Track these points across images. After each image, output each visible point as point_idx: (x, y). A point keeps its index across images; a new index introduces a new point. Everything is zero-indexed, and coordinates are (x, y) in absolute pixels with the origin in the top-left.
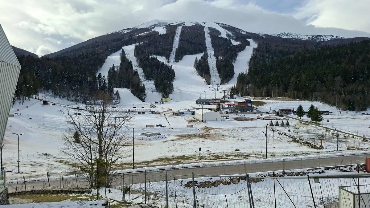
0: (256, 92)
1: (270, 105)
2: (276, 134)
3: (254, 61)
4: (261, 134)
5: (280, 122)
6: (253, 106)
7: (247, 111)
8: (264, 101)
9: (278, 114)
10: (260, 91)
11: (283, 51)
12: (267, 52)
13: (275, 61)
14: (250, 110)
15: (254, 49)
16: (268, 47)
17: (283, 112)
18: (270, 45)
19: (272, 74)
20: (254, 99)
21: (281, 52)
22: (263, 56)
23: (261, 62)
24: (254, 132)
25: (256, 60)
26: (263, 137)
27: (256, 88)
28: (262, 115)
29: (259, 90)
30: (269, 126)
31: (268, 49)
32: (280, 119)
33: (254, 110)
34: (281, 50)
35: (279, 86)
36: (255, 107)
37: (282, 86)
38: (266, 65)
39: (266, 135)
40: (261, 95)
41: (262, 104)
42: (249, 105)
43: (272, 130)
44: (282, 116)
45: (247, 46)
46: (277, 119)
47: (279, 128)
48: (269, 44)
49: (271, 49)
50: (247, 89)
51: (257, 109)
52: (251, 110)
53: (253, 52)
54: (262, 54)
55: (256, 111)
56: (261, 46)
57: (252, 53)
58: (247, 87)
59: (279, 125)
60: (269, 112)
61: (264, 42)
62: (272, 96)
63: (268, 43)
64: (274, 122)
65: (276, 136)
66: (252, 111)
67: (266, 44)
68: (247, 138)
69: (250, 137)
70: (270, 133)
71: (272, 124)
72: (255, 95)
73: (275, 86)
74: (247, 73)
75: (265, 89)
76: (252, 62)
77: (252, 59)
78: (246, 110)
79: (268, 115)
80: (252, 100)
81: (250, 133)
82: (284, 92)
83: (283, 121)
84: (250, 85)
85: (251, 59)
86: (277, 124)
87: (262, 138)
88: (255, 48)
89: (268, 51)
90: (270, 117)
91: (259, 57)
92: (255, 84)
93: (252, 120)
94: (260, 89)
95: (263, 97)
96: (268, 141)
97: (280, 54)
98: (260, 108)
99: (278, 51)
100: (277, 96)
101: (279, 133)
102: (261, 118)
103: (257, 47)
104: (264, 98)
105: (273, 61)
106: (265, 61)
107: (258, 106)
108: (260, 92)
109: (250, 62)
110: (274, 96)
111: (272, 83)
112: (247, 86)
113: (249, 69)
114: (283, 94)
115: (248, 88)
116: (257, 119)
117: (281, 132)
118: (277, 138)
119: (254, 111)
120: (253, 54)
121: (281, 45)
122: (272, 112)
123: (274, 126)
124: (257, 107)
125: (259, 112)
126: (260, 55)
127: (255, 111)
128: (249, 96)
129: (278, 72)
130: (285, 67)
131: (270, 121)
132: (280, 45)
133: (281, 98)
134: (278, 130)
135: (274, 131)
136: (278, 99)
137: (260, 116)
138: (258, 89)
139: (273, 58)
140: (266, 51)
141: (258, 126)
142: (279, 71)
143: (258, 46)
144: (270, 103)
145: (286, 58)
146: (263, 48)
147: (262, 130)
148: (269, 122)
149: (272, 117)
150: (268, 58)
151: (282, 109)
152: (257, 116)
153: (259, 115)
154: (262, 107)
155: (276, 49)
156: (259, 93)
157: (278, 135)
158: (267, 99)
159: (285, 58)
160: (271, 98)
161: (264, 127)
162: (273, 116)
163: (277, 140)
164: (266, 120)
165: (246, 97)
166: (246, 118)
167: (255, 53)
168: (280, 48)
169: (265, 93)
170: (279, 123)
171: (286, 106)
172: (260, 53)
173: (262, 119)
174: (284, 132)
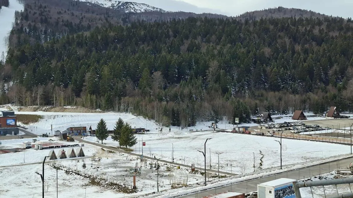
0: (24, 96)
1: (51, 121)
2: (61, 173)
3: (19, 38)
4: (33, 178)
5: (68, 151)
6: (19, 123)
7: (5, 135)
8: (39, 113)
9: (64, 137)
10: (32, 94)
11: (71, 23)
12: (42, 22)
13: (58, 40)
14: (13, 132)
15: (17, 13)
16: (45, 14)
17: (73, 132)
18: (47, 9)
19: (54, 63)
20: (20, 109)
21: (68, 24)
22: (35, 29)
23: (32, 40)
24: (18, 175)
25: (23, 35)
26: (37, 183)
27: (24, 89)
28: (35, 140)
29: (29, 93)
30: (48, 160)
31: (44, 18)
32: (68, 146)
33: (20, 132)
34: (68, 21)
35: (66, 86)
36: (22, 125)
37: (70, 87)
38: (42, 46)
39: (43, 178)
40: (33, 103)
41: (35, 119)
42: (11, 122)
43: (55, 167)
44: (72, 140)
45: (3, 7)
46: (63, 146)
47: (66, 163)
48: (45, 7)
49: (51, 18)
50: (7, 92)
51: (26, 129)
52: (14, 131)
53: (16, 19)
54: (33, 24)
55: (23, 133)
56: (31, 8)
57: (13, 20)
58: (6, 88)
59: (66, 157)
60: (48, 134)
61: (37, 3)
62: (53, 104)
63: (43, 5)
64: (58, 152)
65: (62, 178)
66: (15, 134)
67: (41, 7)
68: (6, 188)
69: (13, 186)
70: (49, 172)
71: (53, 157)
72: (22, 103)
73: (59, 86)
74: (5, 60)
75: (40, 91)
76: (15, 40)
77: (14, 32)
78: (4, 132)
79: (46, 140)
80: (16, 113)
81: (13, 177)
82: (75, 97)
83: (73, 151)
84: (11, 83)
85: (12, 32)
86: (63, 156)
87: (34, 184)
88: (20, 11)
89: (45, 21)
90: (50, 144)
91: (28, 30)
92: (21, 82)
93: (16, 150)
94: (32, 91)
95: (37, 106)
96: (46, 188)
97: (67, 28)
98: (31, 127)
99: (63, 21)
100: (62, 104)
101: (67, 172)
102: (34, 146)
103: (23, 10)
104: (38, 108)
105: (54, 39)
106: (38, 38)
107: (27, 124)
108: (31, 97)
109: (10, 39)
110: (58, 104)
111: (53, 81)
112: (6, 85)
113: (8, 52)
114: (73, 99)
115: (8, 90)
116: (27, 148)
117: (70, 170)
118: (63, 181)
119: (20, 134)
120: (17, 24)
121: (67, 11)
122: (54, 133)
123: (59, 159)
124: (26, 126)
125: (29, 135)
126: (29, 26)
127: (21, 133)
128: (10, 105)
129: (63, 61)
130: (76, 52)
131: (51, 150)
132: (65, 12)
133: (69, 107)
134: (65, 166)
135: (58, 168)
136: (64, 110)
137: (32, 143)
138: (27, 90)
139: (54, 35)
140: (42, 19)
141: (27, 161)
142: (65, 58)
143: (26, 10)
144: (50, 117)
145: (77, 37)
146: (35, 13)
147: (35, 170)
148: (47, 153)
149: (55, 143)
150: (45, 33)
151: (71, 128)
152: (27, 144)
153: (30, 140)
154: (35, 125)
155: (59, 18)
156: (28, 99)
157: (65, 175)
158: (44, 111)
159: (75, 36)
160: (51, 108)
161: (40, 163)
162: (56, 141)
163: (64, 185)
164: (43, 149)
165: (3, 107)
166: (3, 148)
167: (19, 22)
168: (66, 17)
169: (41, 99)
170: (66, 153)
171: (79, 121)
172: (29, 22)
173: (36, 147)
174: (75, 168)
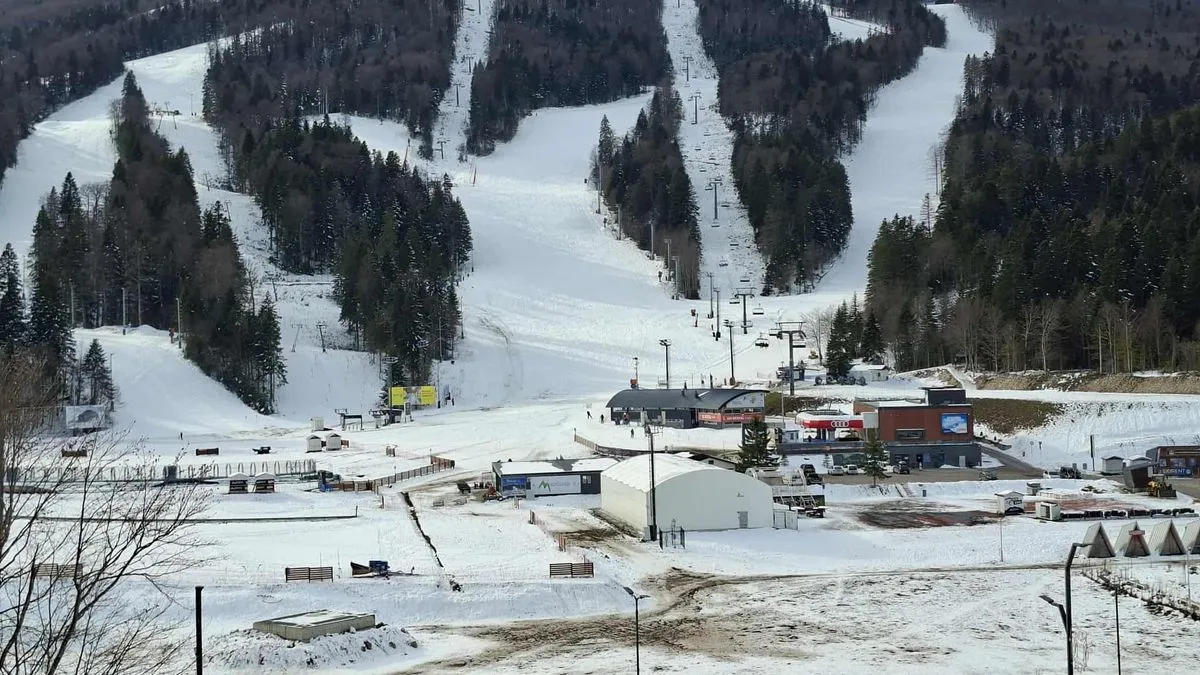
0: (995, 336)
1: (1089, 424)
2: (1132, 609)
3: (977, 146)
4: (1033, 615)
5: (1153, 532)
6: (979, 429)
7: (937, 466)
8: (1047, 395)
9: (1139, 479)
10: (1021, 331)
11: (1160, 75)
12: (1055, 82)
13: (1109, 142)
14: (962, 458)
15: (971, 64)
16: (1064, 54)
17: (1170, 465)
18: (1070, 40)
19: (1096, 221)
20: (982, 383)
21: (1148, 82)
22: (1032, 110)
23: (1022, 147)
24: (983, 603)
25: (990, 133)
26: (1049, 636)
27: (995, 315)
28: (1035, 489)
29: (1010, 327)
30: (1081, 557)
31: (1060, 69)
32: (1153, 513)
33: (985, 457)
34: (1146, 70)
35: (1141, 301)
36: (991, 435)
37: (1157, 302)
38: (1056, 166)
39: (1067, 619)
40: (1028, 360)
41: (1036, 415)
42: (954, 424)
43: (1107, 586)
44: (1168, 493)
45: (928, 51)
46: (1135, 514)
47: (1149, 573)
48: (1066, 32)
49: (1085, 66)
50: (939, 324)
51: (1004, 447)
52: (966, 457)
53: (970, 84)
54: (1023, 94)
55: (995, 463)
56: (1018, 42)
57: (958, 88)
58: (938, 311)
59: (1146, 553)
60: (1080, 467)
61: (1038, 19)
62: (1095, 364)
63: (1060, 26)
64: (1117, 532)
65: (1134, 624)
66: (970, 464)
67: (1050, 33)
68: (946, 641)
69: (967, 636)
70: (1089, 602)
71: (1101, 548)
72: (989, 361)
73: (1116, 299)
74: (933, 223)
75: (1050, 317)
76: (965, 152)
77: (963, 127)
78: (932, 457)
79: (1074, 488)
80: (972, 393)
81: (968, 607)
82: (1174, 340)
83: (1172, 531)
84: (954, 297)
85: (957, 129)
86: (1137, 548)
87: (1038, 638)
88: (980, 56)
89: (1065, 80)
90: (1086, 502)
91: (1006, 117)
92: (986, 291)
93: (974, 519)
94: (1021, 320)
95: (1040, 372)
96: (1078, 655)
97: (1142, 97)
98: (1022, 441)
99: (1128, 72)
100: (1129, 365)
101: (1153, 607)
102: (1031, 507)
103: (991, 52)
104: (1044, 379)
105: (1096, 136)
106: (1042, 140)
107: (1006, 430)
108: (1018, 338)
109: (951, 151)
110: (1113, 362)
111: (1093, 283)
112: (936, 302)
113: (944, 196)
114: (1168, 347)
115: (943, 317)
116: (1010, 512)
117: (1165, 601)
118: (1137, 637)
119: (985, 466)
120: (970, 98)
121: (1142, 35)
122: (1100, 466)
123: (1120, 557)
124: (1005, 439)
125: (1014, 468)
126: (1013, 101)
127: (989, 462)
128: (949, 368)
129: (1130, 210)
130: (1177, 178)
131: (1093, 524)
132: (1137, 39)
133: (1155, 374)
134: (1143, 582)
135: (1118, 590)
136: (1135, 386)
137: (1027, 498)
138: (1005, 319)
139: (1094, 121)
140: (1054, 73)
141: (1011, 558)
142: (1137, 202)
143: (1000, 49)
144: (1084, 410)
145: (1179, 123)
146: (1032, 57)
147: (1038, 589)
148: (1080, 531)
149: (1104, 502)
150: (1067, 117)
151: (1163, 449)
152: (1008, 498)
153: (1019, 486)
154: (1037, 434)
155: (1113, 64)
156: (1011, 348)
157: (1144, 614)
158: (1064, 387)
159: (1173, 119)
160: (1090, 378)
161: (1054, 567)
162: (1110, 491)
163: (1143, 650)
164: (1063, 518)
165: (930, 374)
166: (932, 510)
167: (977, 91)
168: (1141, 57)
169: (1052, 345)
170: (1147, 538)
171: (1191, 425)
172: (1009, 90)
173: (1039, 511)
174: (1183, 594)
